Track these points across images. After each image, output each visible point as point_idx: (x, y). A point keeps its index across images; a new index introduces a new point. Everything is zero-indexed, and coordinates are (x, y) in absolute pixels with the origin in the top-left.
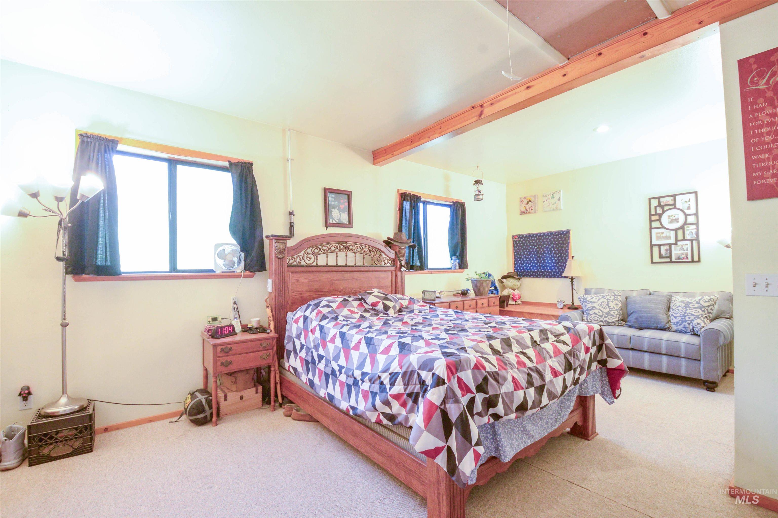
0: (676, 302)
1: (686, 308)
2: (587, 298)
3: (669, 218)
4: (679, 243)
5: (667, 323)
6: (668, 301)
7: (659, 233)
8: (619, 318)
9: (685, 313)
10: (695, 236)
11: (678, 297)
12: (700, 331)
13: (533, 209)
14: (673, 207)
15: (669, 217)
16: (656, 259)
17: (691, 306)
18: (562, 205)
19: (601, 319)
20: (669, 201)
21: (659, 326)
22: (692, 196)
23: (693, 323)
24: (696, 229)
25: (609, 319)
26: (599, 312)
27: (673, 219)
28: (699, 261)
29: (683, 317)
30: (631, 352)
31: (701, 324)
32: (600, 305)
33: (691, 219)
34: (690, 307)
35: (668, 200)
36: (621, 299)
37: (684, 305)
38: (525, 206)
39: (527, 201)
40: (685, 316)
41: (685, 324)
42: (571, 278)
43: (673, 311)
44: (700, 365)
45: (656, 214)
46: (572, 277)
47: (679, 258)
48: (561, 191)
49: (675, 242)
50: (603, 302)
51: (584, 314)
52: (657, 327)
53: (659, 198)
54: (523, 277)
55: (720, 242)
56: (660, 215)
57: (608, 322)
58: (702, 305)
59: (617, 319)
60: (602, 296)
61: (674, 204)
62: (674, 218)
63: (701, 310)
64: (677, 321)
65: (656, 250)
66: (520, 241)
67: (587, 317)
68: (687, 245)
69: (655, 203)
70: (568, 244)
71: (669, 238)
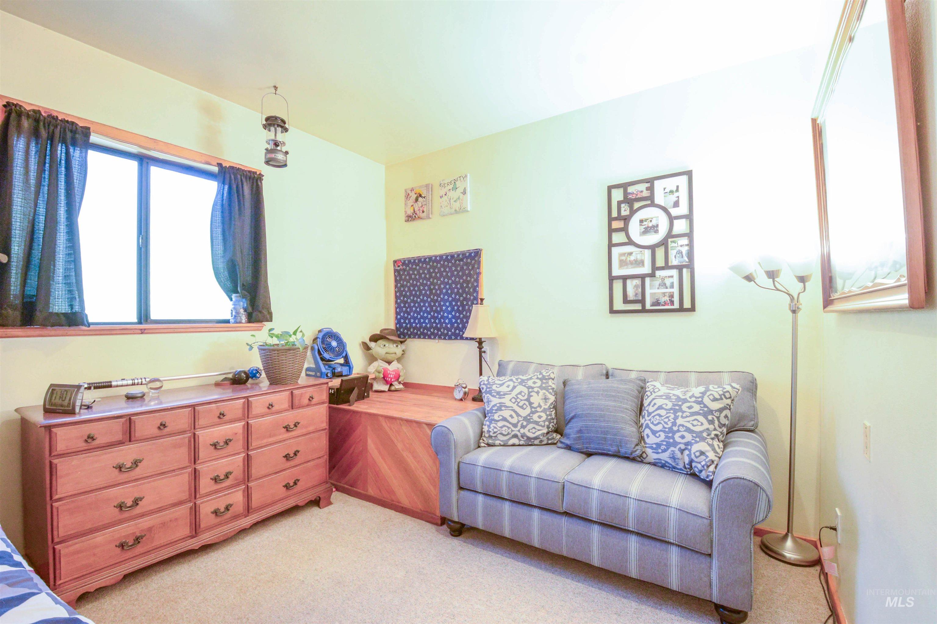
0: (653, 397)
1: (675, 412)
2: (494, 383)
3: (641, 225)
4: (658, 273)
5: (637, 445)
6: (640, 393)
7: (624, 254)
8: (548, 427)
9: (674, 424)
10: (687, 260)
11: (658, 384)
12: (706, 470)
13: (425, 210)
14: (649, 202)
15: (641, 221)
16: (619, 305)
17: (684, 407)
18: (469, 202)
19: (516, 431)
20: (642, 192)
21: (623, 450)
22: (683, 181)
23: (690, 451)
24: (688, 245)
25: (529, 431)
26: (511, 416)
27: (648, 227)
28: (693, 309)
29: (670, 435)
30: (564, 521)
31: (707, 454)
32: (513, 400)
33: (680, 226)
34: (683, 412)
35: (640, 190)
36: (554, 386)
37: (670, 405)
38: (412, 206)
39: (416, 196)
40: (674, 433)
41: (673, 451)
42: (478, 340)
43: (648, 416)
44: (710, 568)
45: (619, 218)
46: (480, 339)
47: (657, 303)
48: (468, 176)
49: (650, 272)
50: (520, 393)
51: (487, 419)
52: (619, 452)
53: (624, 186)
54: (410, 337)
55: (735, 269)
56: (626, 220)
57: (529, 438)
58: (707, 407)
59: (545, 431)
60: (519, 380)
61: (651, 198)
62: (650, 225)
63: (707, 419)
64: (658, 440)
65: (618, 286)
66: (404, 270)
67: (489, 426)
68: (672, 277)
69: (618, 195)
70: (478, 277)
71: (641, 263)
